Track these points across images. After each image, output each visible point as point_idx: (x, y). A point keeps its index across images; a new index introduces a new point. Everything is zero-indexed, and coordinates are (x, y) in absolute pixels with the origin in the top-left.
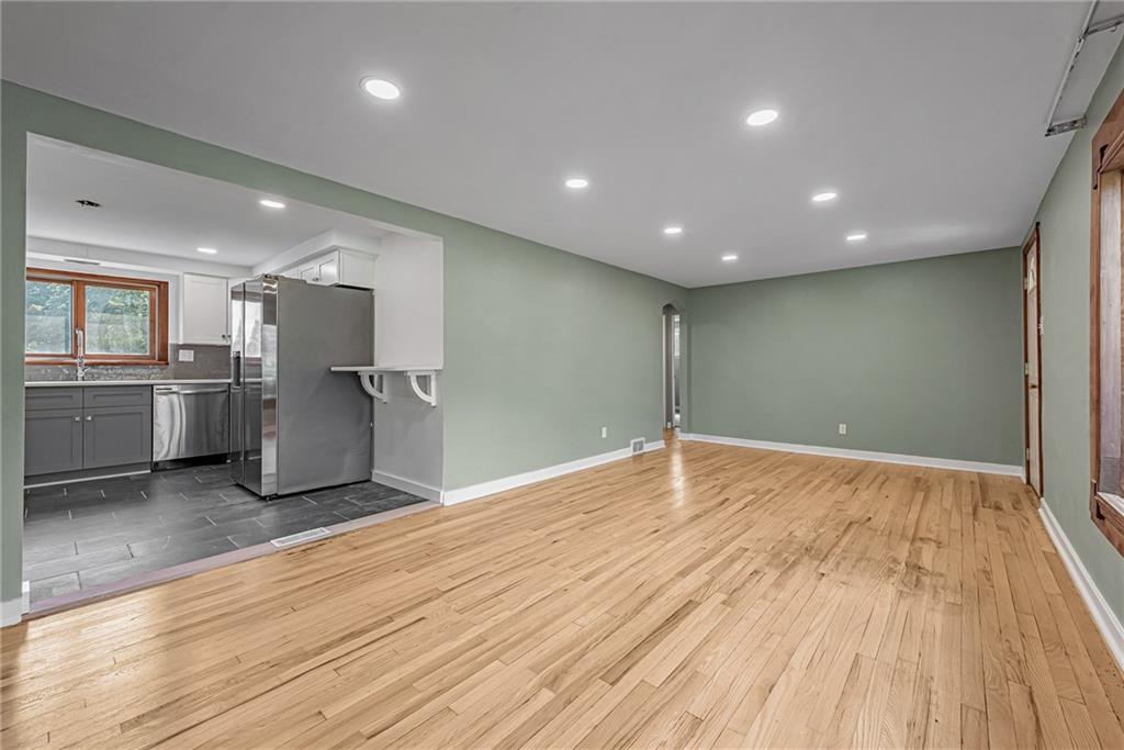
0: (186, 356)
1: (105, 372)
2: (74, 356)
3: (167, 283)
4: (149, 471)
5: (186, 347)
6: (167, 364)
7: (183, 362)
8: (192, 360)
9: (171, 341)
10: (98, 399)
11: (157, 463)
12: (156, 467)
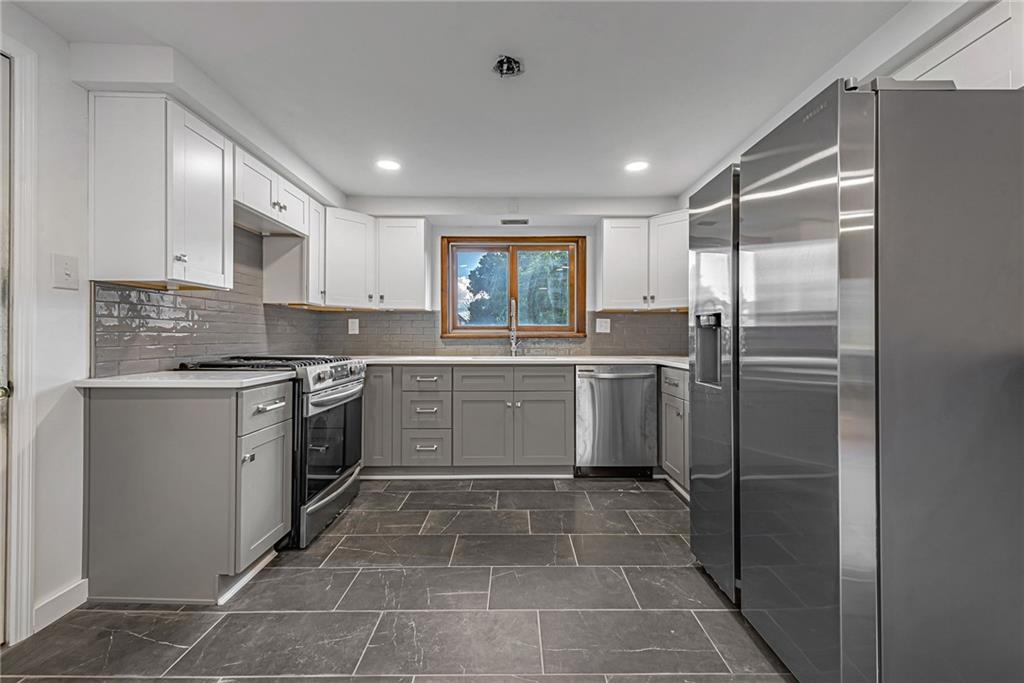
0: (603, 326)
1: (533, 346)
2: (509, 328)
3: (585, 237)
4: (571, 476)
5: (604, 314)
6: (585, 336)
7: (600, 334)
8: (608, 331)
9: (589, 308)
10: (527, 381)
11: (580, 468)
12: (579, 473)
